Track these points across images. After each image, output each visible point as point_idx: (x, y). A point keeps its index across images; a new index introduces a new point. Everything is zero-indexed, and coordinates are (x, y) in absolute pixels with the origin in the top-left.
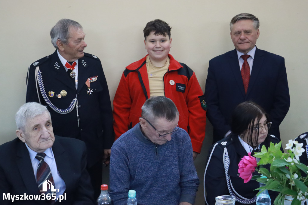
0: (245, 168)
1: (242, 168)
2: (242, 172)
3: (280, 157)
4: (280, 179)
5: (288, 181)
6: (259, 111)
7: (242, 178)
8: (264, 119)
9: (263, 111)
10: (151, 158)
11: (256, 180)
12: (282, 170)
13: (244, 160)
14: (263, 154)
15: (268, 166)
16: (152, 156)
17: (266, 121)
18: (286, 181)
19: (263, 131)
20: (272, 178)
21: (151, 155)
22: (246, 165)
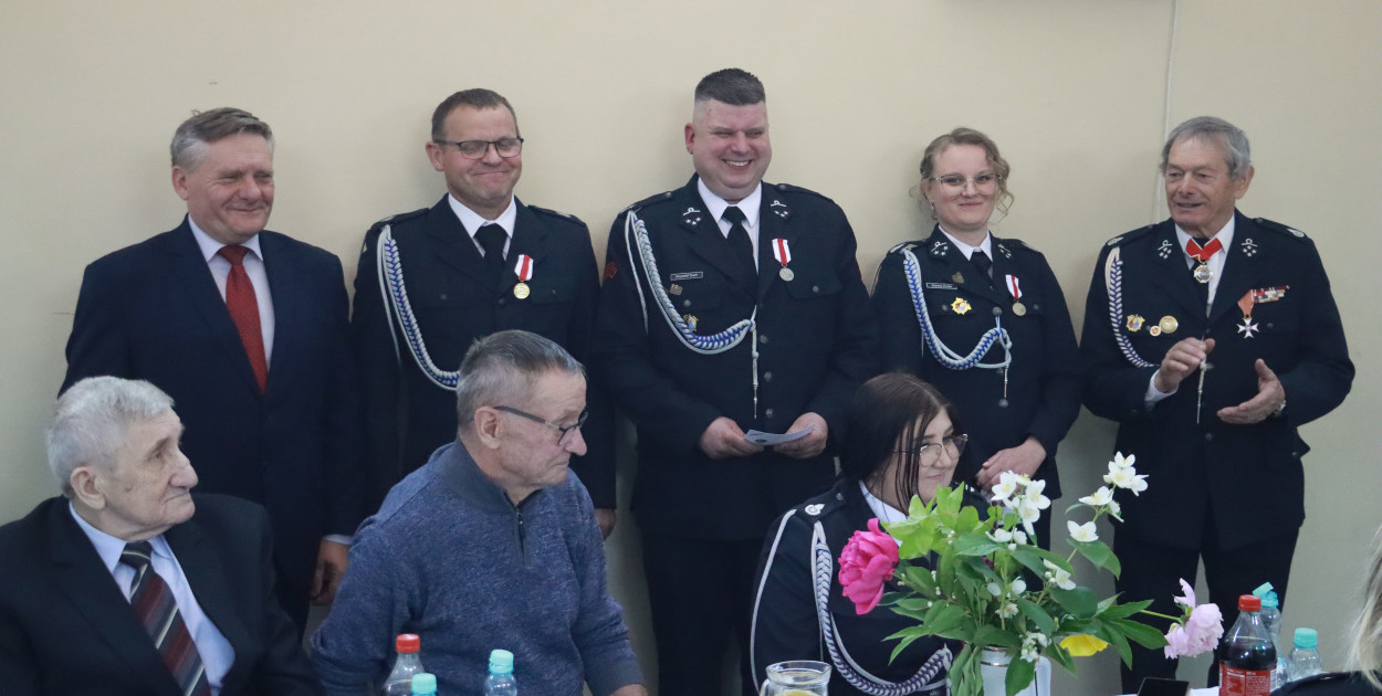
0: (865, 567)
1: (855, 566)
2: (854, 580)
3: (969, 530)
4: (965, 600)
5: (994, 603)
6: (929, 397)
7: (853, 600)
8: (941, 424)
9: (938, 398)
10: (503, 559)
11: (896, 606)
12: (976, 569)
13: (861, 542)
14: (917, 522)
15: (929, 562)
16: (507, 554)
17: (949, 429)
18: (985, 605)
19: (941, 462)
20: (943, 597)
21: (504, 550)
22: (867, 557)
